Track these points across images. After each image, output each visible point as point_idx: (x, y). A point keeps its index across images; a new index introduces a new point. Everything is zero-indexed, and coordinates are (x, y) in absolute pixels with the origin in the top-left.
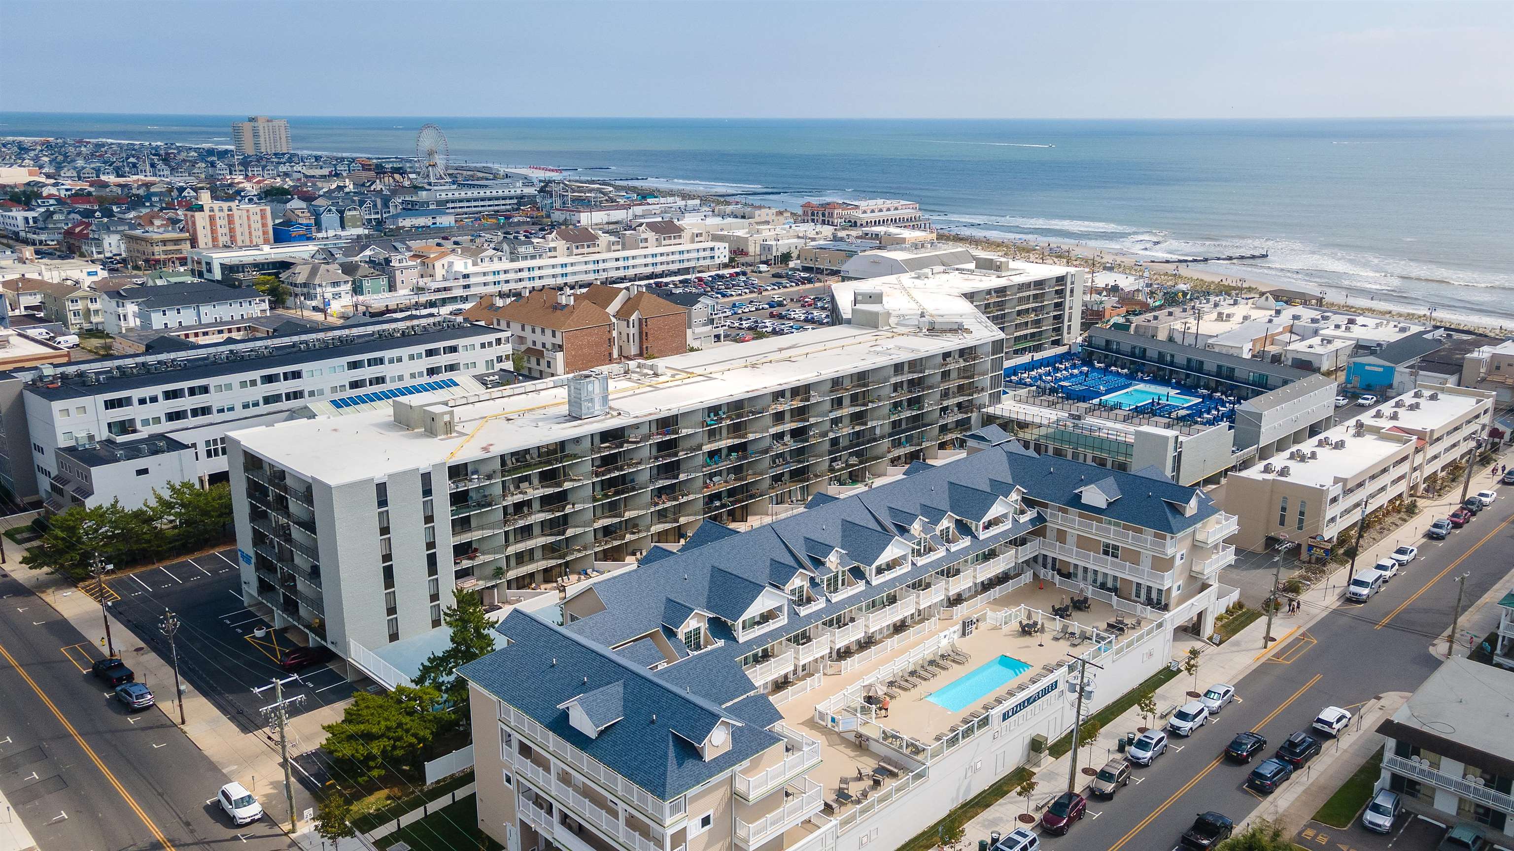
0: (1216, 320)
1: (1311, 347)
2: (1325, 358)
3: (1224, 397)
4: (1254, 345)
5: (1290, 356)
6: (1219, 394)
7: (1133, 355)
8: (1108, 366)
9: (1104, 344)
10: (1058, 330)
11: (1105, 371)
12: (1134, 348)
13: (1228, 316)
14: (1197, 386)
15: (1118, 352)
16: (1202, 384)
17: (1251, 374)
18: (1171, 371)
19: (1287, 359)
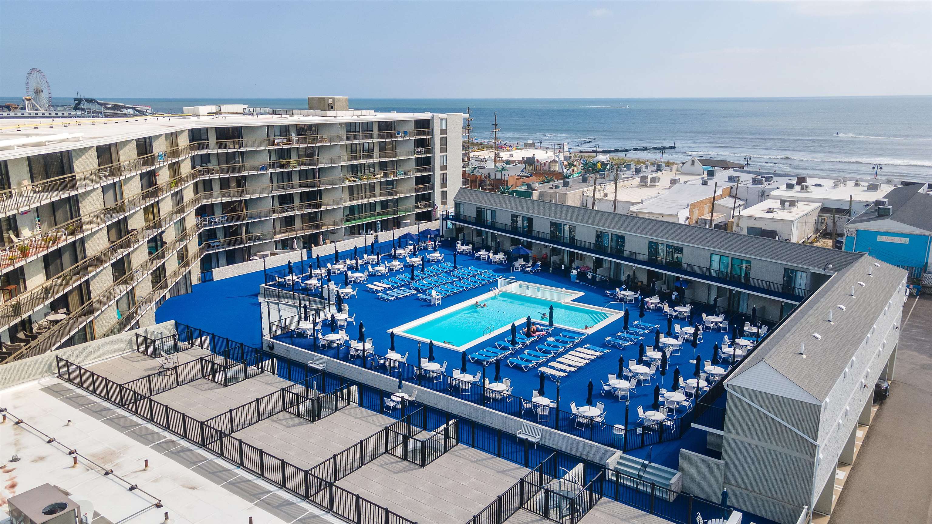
0: (639, 186)
1: (770, 211)
2: (795, 226)
3: (666, 308)
4: (691, 212)
5: (744, 225)
6: (655, 300)
7: (514, 230)
8: (476, 249)
9: (474, 214)
10: (427, 198)
11: (472, 257)
12: (514, 217)
13: (653, 180)
14: (615, 283)
15: (493, 226)
16: (623, 278)
17: (716, 258)
18: (571, 254)
19: (741, 230)
